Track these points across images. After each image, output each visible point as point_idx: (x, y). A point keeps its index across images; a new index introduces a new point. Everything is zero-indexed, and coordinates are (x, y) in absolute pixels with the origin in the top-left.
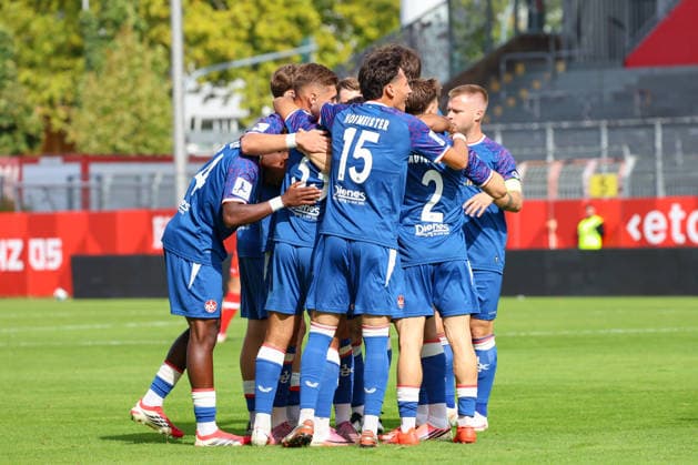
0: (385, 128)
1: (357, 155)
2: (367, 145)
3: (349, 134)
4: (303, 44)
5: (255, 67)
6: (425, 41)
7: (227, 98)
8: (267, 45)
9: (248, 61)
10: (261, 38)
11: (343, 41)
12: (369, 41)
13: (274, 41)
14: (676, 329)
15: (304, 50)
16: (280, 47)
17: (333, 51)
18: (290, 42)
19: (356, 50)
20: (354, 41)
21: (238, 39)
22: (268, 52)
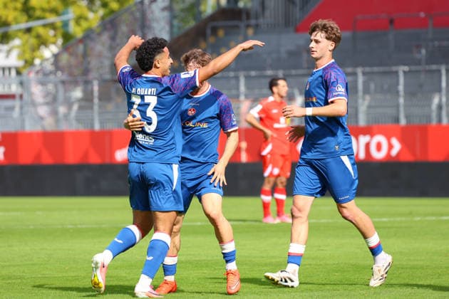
4: (63, 14)
5: (29, 30)
6: (152, 12)
7: (9, 52)
8: (38, 13)
9: (23, 26)
10: (33, 9)
11: (93, 11)
12: (112, 12)
13: (43, 10)
15: (64, 18)
16: (47, 15)
17: (86, 19)
18: (54, 11)
19: (103, 18)
20: (101, 12)
21: (15, 9)
22: (39, 18)
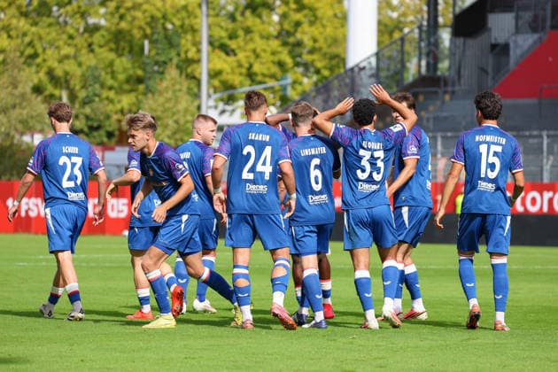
0: (504, 143)
1: (490, 162)
2: (496, 154)
3: (483, 148)
14: (521, 267)
